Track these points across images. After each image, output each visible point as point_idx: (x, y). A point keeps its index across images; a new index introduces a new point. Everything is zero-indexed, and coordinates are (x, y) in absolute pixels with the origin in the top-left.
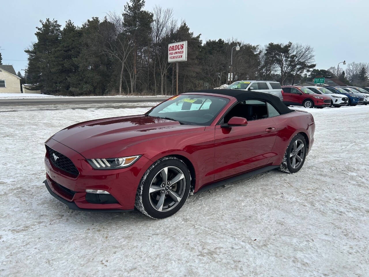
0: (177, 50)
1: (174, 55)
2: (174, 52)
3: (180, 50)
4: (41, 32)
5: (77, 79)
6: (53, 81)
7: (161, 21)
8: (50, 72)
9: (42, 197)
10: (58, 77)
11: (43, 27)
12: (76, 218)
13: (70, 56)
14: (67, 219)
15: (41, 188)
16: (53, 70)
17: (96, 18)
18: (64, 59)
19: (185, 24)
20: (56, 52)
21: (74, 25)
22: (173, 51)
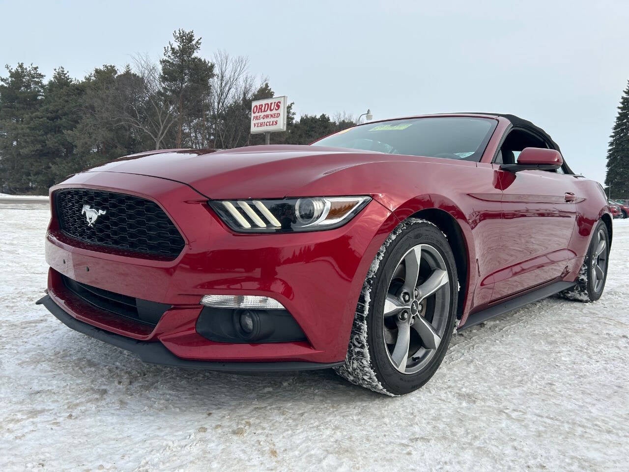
0: (269, 112)
1: (262, 121)
2: (262, 114)
3: (274, 112)
4: (6, 85)
5: (71, 167)
6: (22, 170)
7: (227, 75)
8: (19, 154)
9: (28, 346)
10: (32, 165)
11: (11, 77)
12: (148, 398)
13: (59, 128)
14: (122, 403)
15: (24, 326)
16: (24, 151)
17: (111, 66)
18: (46, 133)
19: (267, 85)
20: (31, 119)
21: (68, 76)
22: (260, 114)
